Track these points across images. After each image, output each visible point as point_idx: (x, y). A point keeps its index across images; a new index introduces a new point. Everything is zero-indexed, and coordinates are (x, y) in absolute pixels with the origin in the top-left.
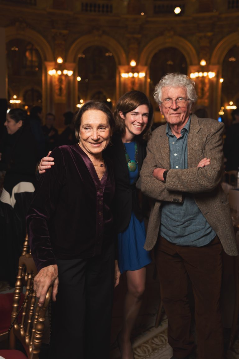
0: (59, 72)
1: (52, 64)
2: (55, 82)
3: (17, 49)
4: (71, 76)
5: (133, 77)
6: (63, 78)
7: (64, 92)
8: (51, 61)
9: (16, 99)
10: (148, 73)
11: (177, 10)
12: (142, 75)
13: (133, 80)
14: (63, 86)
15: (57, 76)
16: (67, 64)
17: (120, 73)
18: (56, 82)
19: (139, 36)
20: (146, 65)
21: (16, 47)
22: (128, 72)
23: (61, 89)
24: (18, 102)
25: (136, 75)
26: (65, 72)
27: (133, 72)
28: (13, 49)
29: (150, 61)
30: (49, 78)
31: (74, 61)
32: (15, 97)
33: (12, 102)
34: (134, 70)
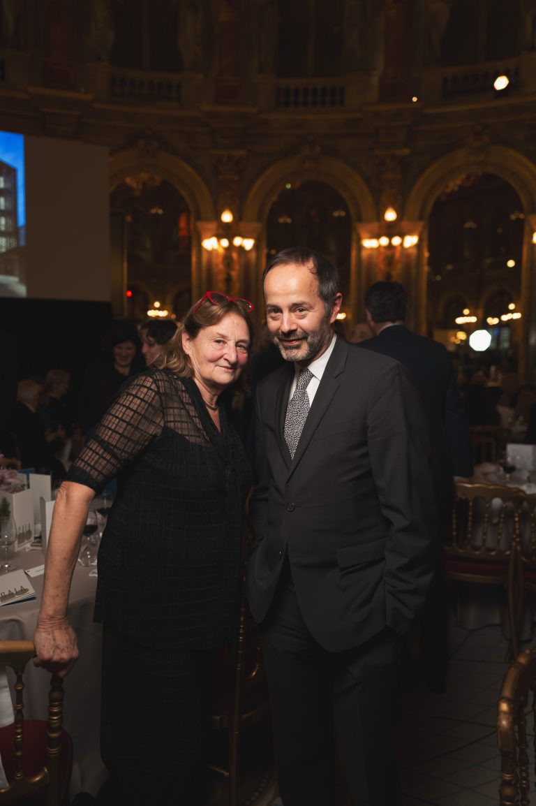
0: (225, 243)
1: (212, 226)
2: (217, 265)
3: (160, 212)
4: (251, 250)
5: (390, 246)
6: (235, 255)
7: (237, 286)
8: (208, 220)
9: (159, 309)
10: (425, 236)
11: (501, 83)
12: (411, 241)
13: (389, 253)
14: (234, 274)
15: (221, 251)
16: (243, 226)
17: (359, 240)
18: (219, 266)
19: (406, 151)
20: (421, 218)
21: (159, 208)
22: (378, 237)
23: (228, 280)
24: (163, 314)
25: (396, 241)
26: (238, 241)
27: (390, 237)
28: (153, 211)
29: (429, 208)
30: (205, 257)
31: (259, 219)
32: (157, 304)
33: (151, 313)
34: (391, 230)
